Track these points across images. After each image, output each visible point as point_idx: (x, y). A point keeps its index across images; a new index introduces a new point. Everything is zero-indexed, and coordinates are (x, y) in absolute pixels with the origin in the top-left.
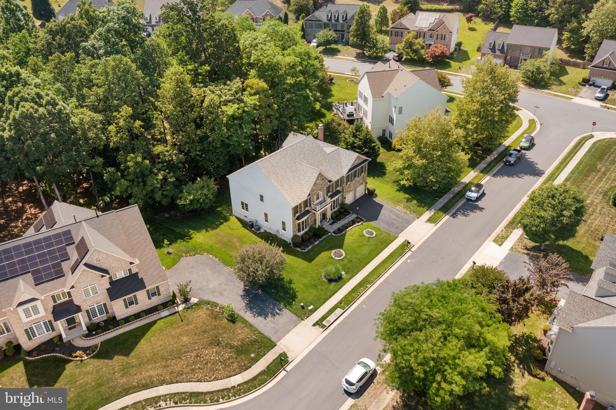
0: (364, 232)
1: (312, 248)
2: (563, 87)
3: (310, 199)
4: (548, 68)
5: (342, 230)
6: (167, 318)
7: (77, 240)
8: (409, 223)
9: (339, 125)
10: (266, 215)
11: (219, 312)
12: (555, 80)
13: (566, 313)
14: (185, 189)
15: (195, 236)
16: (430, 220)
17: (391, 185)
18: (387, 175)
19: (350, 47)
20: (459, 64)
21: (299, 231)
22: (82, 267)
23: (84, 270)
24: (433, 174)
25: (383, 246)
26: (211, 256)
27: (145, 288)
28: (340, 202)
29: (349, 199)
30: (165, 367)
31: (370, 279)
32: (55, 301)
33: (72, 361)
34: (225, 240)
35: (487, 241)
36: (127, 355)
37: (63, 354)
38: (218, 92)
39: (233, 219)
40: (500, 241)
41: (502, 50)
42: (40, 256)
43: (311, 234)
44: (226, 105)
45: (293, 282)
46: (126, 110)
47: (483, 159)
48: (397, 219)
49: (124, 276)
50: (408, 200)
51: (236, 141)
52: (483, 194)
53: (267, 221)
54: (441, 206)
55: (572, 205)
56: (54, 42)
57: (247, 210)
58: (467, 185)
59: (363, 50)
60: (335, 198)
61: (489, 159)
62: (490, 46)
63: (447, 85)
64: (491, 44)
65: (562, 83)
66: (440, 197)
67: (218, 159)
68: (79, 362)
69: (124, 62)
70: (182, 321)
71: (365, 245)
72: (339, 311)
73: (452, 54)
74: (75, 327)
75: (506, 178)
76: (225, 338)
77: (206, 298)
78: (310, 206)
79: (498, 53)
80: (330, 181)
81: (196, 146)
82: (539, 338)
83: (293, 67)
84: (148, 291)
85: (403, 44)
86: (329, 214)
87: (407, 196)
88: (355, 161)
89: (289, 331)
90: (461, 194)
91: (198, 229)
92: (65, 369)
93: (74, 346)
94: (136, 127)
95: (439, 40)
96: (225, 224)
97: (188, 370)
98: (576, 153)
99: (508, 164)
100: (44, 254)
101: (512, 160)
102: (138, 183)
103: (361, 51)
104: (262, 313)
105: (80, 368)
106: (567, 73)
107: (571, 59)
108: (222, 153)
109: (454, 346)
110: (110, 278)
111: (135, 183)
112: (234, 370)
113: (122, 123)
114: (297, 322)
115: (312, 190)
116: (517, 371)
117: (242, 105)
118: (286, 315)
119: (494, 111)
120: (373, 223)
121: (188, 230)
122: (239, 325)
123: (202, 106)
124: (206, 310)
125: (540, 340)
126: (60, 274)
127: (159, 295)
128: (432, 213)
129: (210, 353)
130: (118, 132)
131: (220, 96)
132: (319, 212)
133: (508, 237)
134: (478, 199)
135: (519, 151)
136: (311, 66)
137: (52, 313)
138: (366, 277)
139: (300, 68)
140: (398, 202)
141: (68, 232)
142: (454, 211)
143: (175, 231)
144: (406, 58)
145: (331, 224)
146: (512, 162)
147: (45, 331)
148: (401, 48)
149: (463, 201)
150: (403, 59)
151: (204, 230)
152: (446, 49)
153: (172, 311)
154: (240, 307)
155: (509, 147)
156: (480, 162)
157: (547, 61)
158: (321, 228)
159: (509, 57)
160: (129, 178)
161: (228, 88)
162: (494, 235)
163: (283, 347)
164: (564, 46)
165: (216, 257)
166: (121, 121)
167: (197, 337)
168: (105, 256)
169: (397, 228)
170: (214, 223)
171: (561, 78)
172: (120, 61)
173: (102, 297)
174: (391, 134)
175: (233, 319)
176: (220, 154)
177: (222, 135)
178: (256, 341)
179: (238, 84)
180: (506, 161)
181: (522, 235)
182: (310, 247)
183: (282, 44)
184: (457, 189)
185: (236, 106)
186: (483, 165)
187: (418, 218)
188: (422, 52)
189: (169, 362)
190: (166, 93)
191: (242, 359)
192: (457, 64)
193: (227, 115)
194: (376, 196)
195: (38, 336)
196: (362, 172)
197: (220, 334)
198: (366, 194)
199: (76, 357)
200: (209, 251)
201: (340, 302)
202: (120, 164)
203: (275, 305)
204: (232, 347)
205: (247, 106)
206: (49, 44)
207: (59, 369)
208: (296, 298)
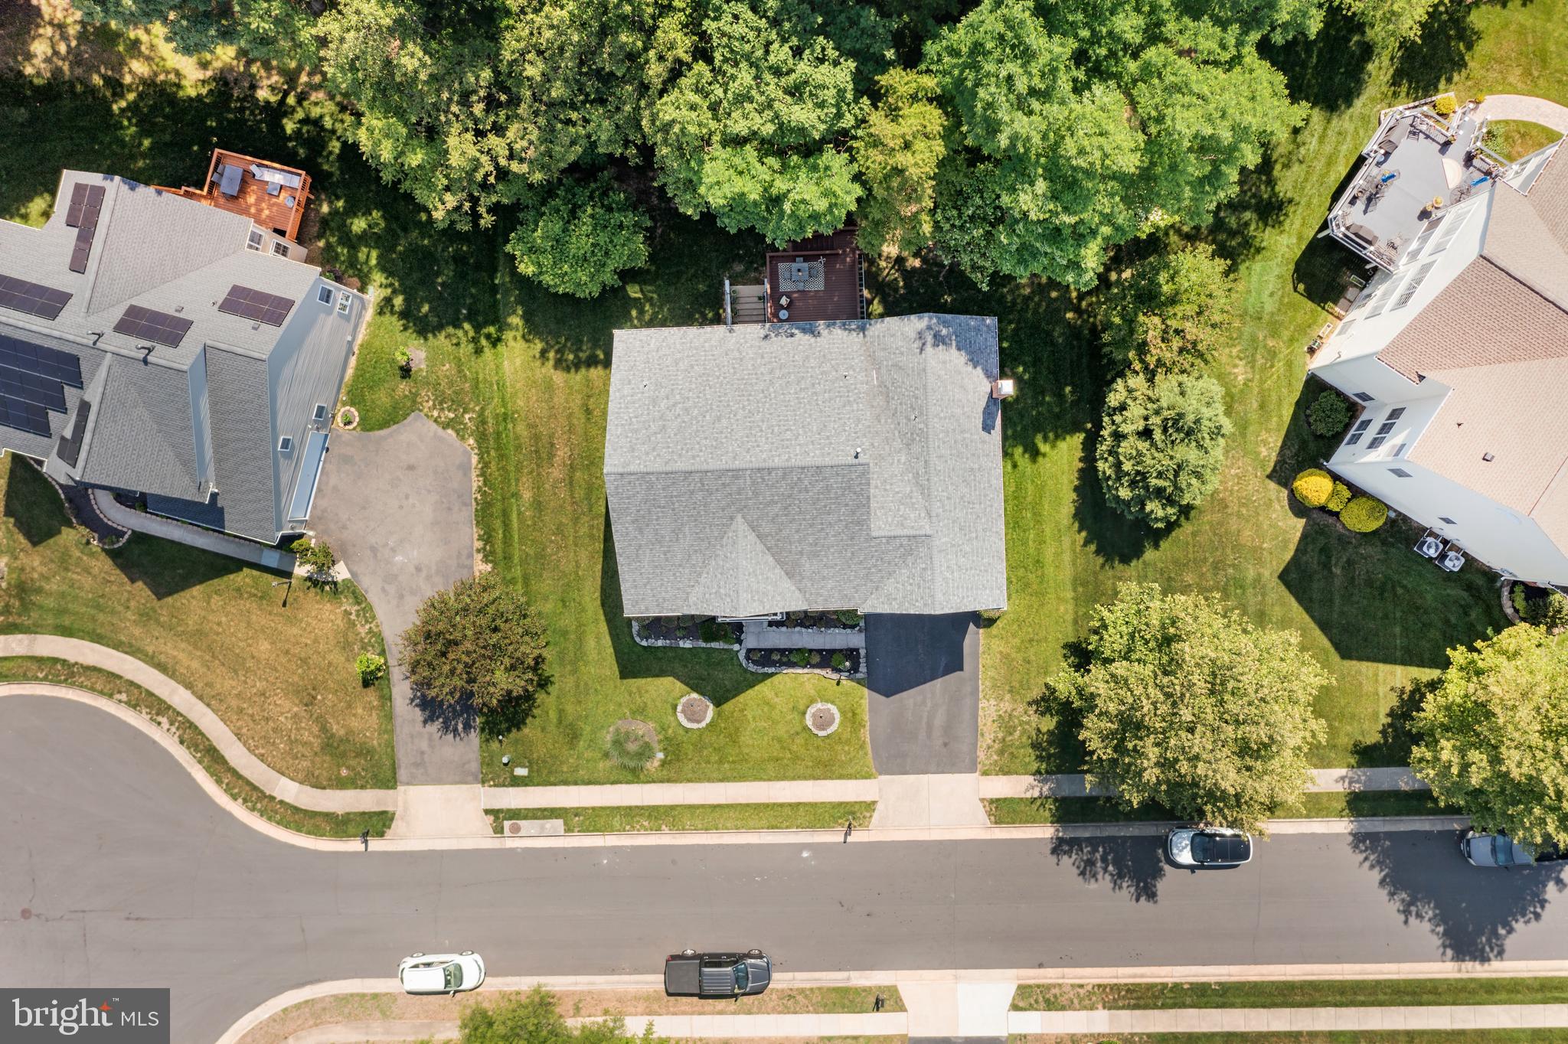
0: (815, 708)
1: (663, 648)
5: (770, 662)
8: (951, 765)
11: (362, 640)
15: (511, 343)
16: (998, 806)
26: (475, 459)
30: (205, 665)
31: (688, 817)
33: (75, 527)
34: (548, 428)
35: (1010, 973)
36: (159, 595)
40: (1034, 999)
45: (550, 689)
48: (938, 733)
70: (284, 605)
72: (558, 824)
76: (327, 699)
77: (366, 582)
89: (438, 781)
92: (59, 533)
97: (234, 703)
104: (429, 707)
105: (82, 552)
112: (297, 771)
114: (470, 778)
118: (467, 747)
120: (867, 698)
122: (371, 696)
124: (340, 617)
128: (1034, 793)
129: (284, 708)
133: (1061, 1009)
151: (539, 345)
153: (285, 566)
162: (1045, 975)
163: (400, 804)
167: (284, 660)
169: (903, 754)
175: (373, 673)
178: (371, 752)
182: (660, 643)
189: (215, 663)
191: (323, 763)
197: (327, 688)
200: (483, 441)
201: (577, 812)
204: (324, 729)
207: (51, 525)
208: (519, 729)
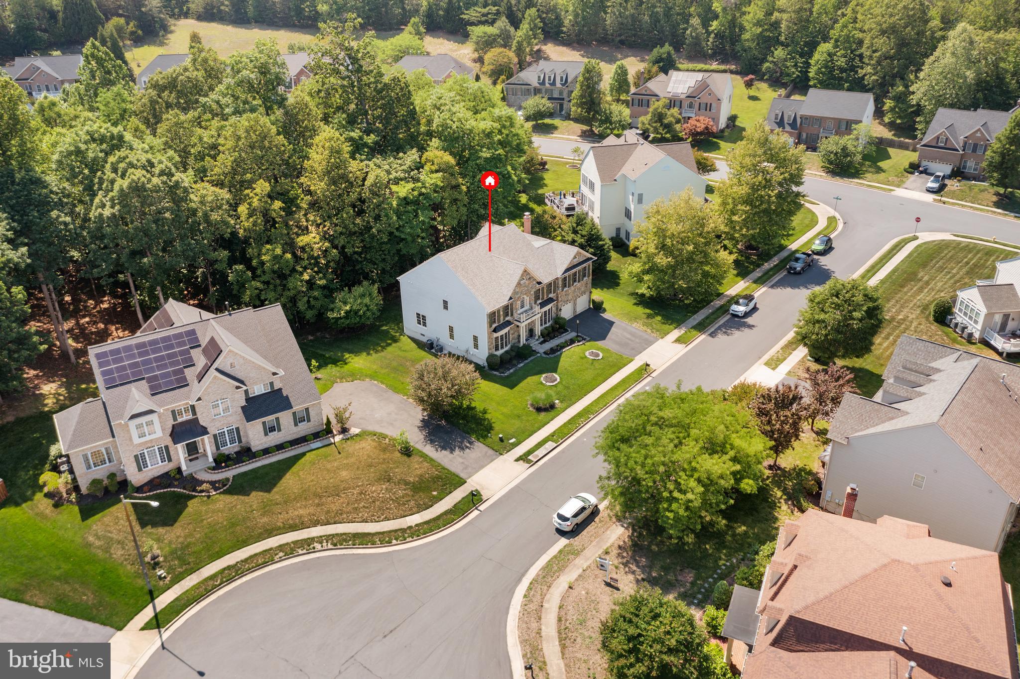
0: (587, 353)
1: (515, 371)
2: (882, 176)
3: (512, 304)
4: (860, 149)
5: (556, 351)
6: (320, 450)
7: (204, 342)
8: (650, 343)
9: (554, 218)
10: (451, 329)
11: (389, 444)
12: (870, 166)
13: (840, 421)
14: (339, 296)
15: (352, 361)
16: (678, 340)
17: (626, 298)
18: (622, 286)
19: (572, 122)
20: (732, 145)
21: (497, 349)
22: (212, 372)
23: (215, 377)
24: (683, 279)
25: (612, 371)
26: (375, 382)
27: (292, 408)
28: (554, 315)
29: (567, 312)
30: (318, 505)
31: (593, 408)
32: (175, 419)
33: (195, 496)
34: (394, 364)
35: (756, 365)
36: (269, 490)
37: (184, 489)
38: (387, 167)
39: (404, 339)
40: (773, 364)
41: (793, 125)
42: (157, 359)
43: (513, 354)
44: (397, 184)
45: (489, 411)
46: (262, 187)
47: (759, 266)
48: (633, 339)
49: (264, 392)
50: (649, 316)
51: (409, 234)
52: (755, 309)
53: (452, 337)
54: (695, 323)
55: (862, 305)
56: (160, 100)
57: (425, 325)
58: (733, 298)
59: (591, 126)
60: (546, 308)
61: (767, 266)
62: (776, 119)
63: (711, 170)
64: (777, 115)
65: (880, 170)
66: (695, 312)
67: (384, 260)
68: (205, 498)
69: (261, 122)
70: (339, 453)
71: (587, 369)
72: (550, 445)
73: (722, 131)
74: (197, 458)
75: (789, 290)
76: (397, 473)
77: (370, 428)
78: (512, 315)
79: (788, 128)
80: (539, 283)
81: (354, 241)
82: (815, 471)
83: (489, 135)
84: (294, 414)
85: (649, 117)
86: (538, 329)
87: (648, 311)
88: (575, 257)
89: (482, 467)
90: (724, 309)
91: (355, 352)
92: (187, 506)
93: (197, 480)
94: (275, 210)
95: (703, 111)
96: (394, 345)
97: (349, 509)
98: (891, 258)
99: (793, 272)
100: (162, 358)
101: (799, 266)
102: (275, 286)
103: (589, 128)
104: (447, 446)
105: (208, 504)
106: (889, 157)
107: (896, 139)
108: (389, 252)
109: (691, 448)
110: (246, 392)
111: (271, 286)
112: (411, 509)
113: (256, 203)
114: (494, 457)
115: (515, 293)
116: (784, 507)
117: (420, 184)
118: (479, 449)
119: (770, 196)
120: (600, 343)
121: (342, 352)
122: (415, 459)
123: (363, 185)
124: (371, 442)
125: (817, 473)
126: (183, 384)
127: (309, 420)
128: (683, 332)
129: (379, 490)
130: (250, 215)
131: (388, 172)
132: (523, 325)
133: (785, 359)
134: (747, 314)
135: (809, 255)
136: (514, 135)
137: (171, 435)
138: (588, 407)
139: (499, 137)
140: (636, 319)
141: (193, 332)
142: (712, 330)
143: (324, 356)
144: (654, 138)
145: (541, 343)
146: (798, 269)
147: (160, 461)
148: (646, 122)
149: (727, 317)
150: (650, 139)
151: (365, 353)
152: (711, 123)
153: (326, 442)
154: (417, 439)
155: (796, 251)
156: (754, 270)
157: (858, 139)
158: (527, 347)
159: (804, 136)
160: (263, 278)
161: (399, 162)
162: (766, 357)
163: (475, 485)
164: (886, 120)
165: (382, 383)
166: (255, 200)
167: (360, 472)
168: (241, 361)
169: (633, 349)
170: (378, 344)
171: (880, 164)
172: (257, 122)
173: (235, 418)
174: (628, 234)
175: (407, 451)
176: (386, 252)
177: (390, 225)
178: (438, 478)
179: (414, 157)
180: (790, 268)
181: (805, 356)
182: (511, 371)
183: (474, 106)
184: (718, 303)
185: (411, 185)
186: (758, 273)
187: (662, 338)
188: (678, 127)
189: (324, 500)
190: (316, 165)
191: (420, 497)
192: (729, 144)
193: (398, 197)
194: (605, 310)
195: (150, 467)
196: (584, 276)
197: (391, 468)
198: (590, 308)
199: (202, 491)
200: (372, 377)
201: (552, 435)
202: (251, 259)
203: (463, 438)
204: (407, 483)
205: (425, 187)
206: (153, 102)
207: (179, 506)
208: (493, 429)
